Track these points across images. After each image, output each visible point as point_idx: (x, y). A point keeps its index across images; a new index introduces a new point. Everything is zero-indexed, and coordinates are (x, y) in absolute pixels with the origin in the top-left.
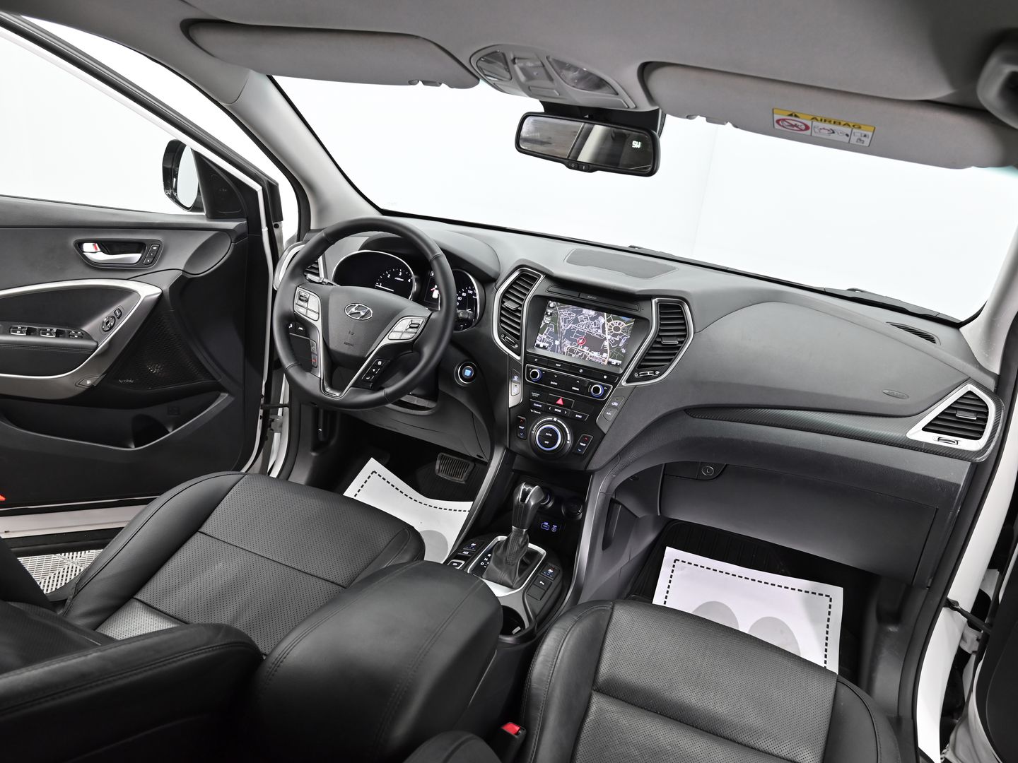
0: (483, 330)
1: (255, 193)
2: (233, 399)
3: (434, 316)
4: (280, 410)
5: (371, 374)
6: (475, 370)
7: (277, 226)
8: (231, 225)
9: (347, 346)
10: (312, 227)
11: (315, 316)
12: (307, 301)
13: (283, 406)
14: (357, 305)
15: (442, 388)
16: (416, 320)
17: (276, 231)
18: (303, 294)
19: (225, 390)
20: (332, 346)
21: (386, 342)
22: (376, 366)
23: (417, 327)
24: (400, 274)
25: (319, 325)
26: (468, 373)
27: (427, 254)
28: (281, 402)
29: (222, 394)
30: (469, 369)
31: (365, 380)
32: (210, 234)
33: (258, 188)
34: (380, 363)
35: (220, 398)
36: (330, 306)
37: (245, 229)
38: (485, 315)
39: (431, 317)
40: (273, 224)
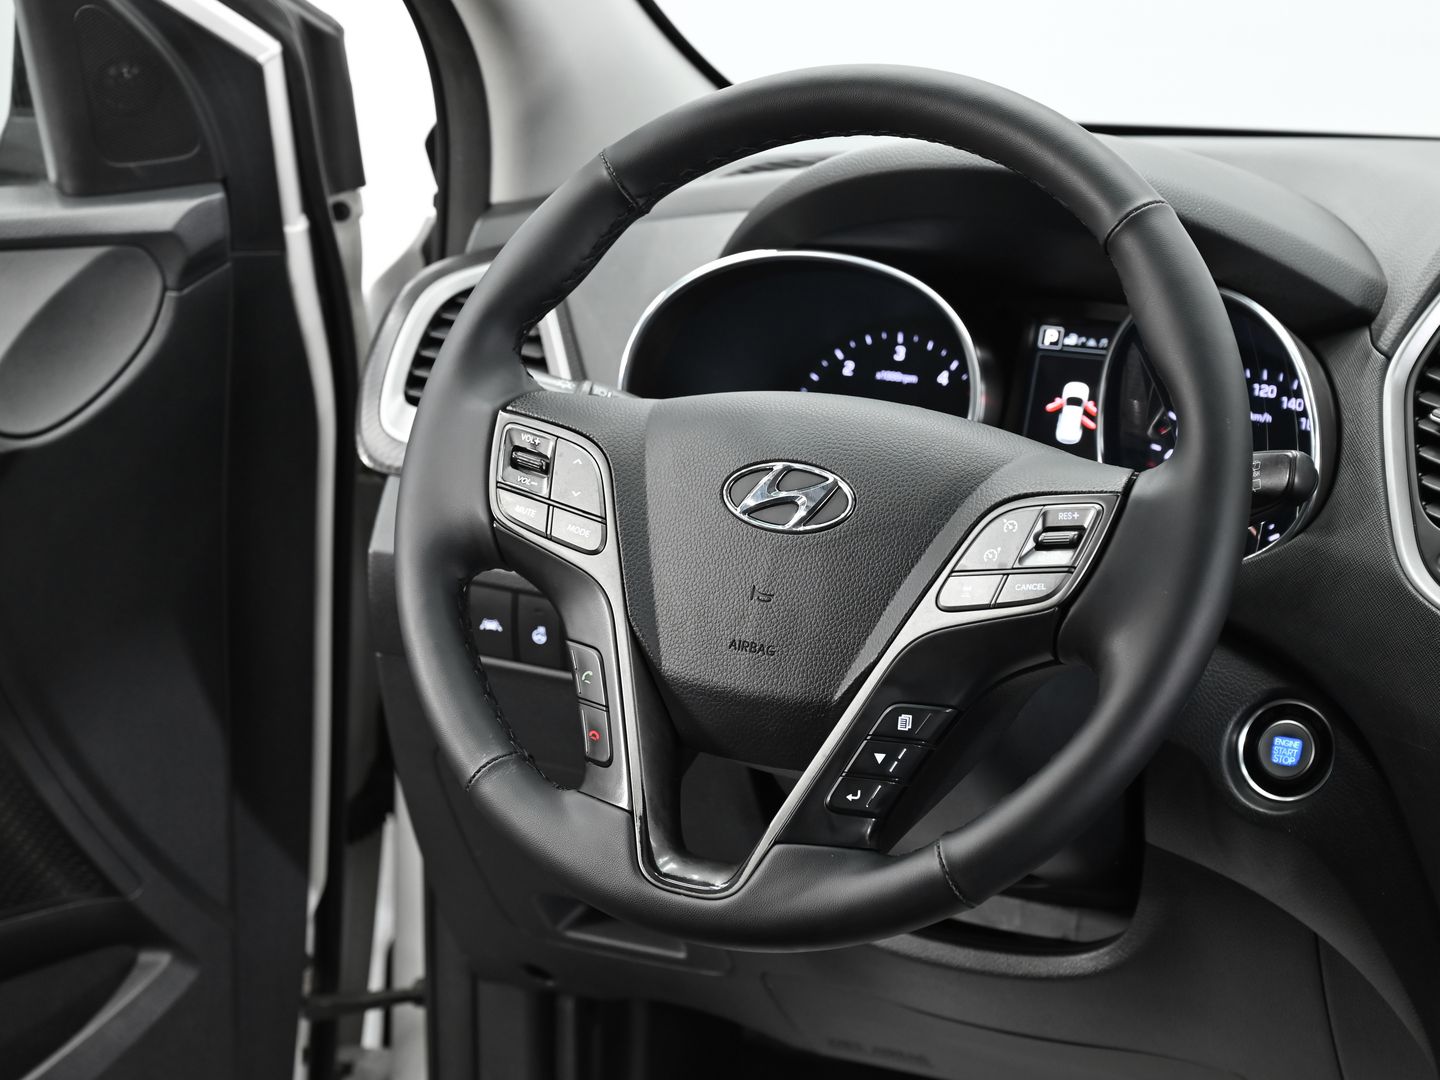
0: (1343, 543)
1: (254, 71)
2: (188, 976)
3: (1150, 483)
4: (373, 1020)
5: (865, 774)
6: (1321, 738)
7: (343, 212)
8: (161, 213)
9: (744, 655)
10: (501, 191)
11: (584, 533)
12: (546, 470)
13: (388, 1001)
14: (779, 466)
15: (1159, 834)
16: (1064, 514)
17: (341, 232)
18: (524, 440)
19: (156, 939)
20: (674, 662)
21: (926, 620)
22: (889, 739)
23: (1071, 545)
24: (900, 354)
25: (605, 569)
26: (1286, 751)
27: (1090, 210)
28: (376, 982)
29: (145, 957)
30: (1289, 734)
31: (840, 809)
32: (76, 262)
33: (264, 48)
34: (905, 722)
35: (135, 973)
36: (650, 480)
37: (219, 228)
38: (1345, 475)
39: (1136, 491)
40: (331, 200)
